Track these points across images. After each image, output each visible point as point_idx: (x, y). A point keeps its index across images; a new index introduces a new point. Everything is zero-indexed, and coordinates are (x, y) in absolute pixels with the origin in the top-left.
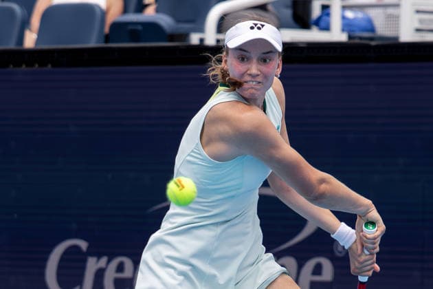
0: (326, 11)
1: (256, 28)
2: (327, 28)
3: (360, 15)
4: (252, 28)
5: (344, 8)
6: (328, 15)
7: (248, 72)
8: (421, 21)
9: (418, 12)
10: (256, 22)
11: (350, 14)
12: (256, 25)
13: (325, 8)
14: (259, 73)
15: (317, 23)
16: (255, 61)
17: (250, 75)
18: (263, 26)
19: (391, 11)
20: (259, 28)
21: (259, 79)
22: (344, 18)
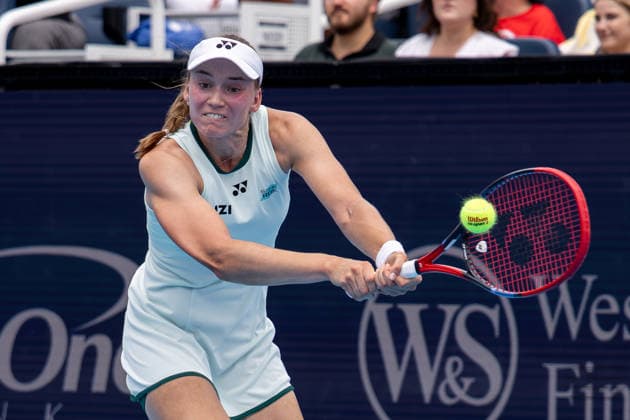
0: (145, 23)
1: (224, 47)
2: (147, 44)
3: (188, 27)
4: (219, 46)
5: (168, 18)
6: (148, 27)
7: (209, 102)
8: (266, 36)
9: (262, 24)
10: (226, 39)
11: (175, 27)
12: (225, 42)
13: (144, 18)
14: (222, 104)
15: (134, 37)
16: (218, 87)
17: (211, 105)
18: (234, 44)
19: (228, 22)
20: (228, 47)
21: (223, 112)
22: (168, 31)
